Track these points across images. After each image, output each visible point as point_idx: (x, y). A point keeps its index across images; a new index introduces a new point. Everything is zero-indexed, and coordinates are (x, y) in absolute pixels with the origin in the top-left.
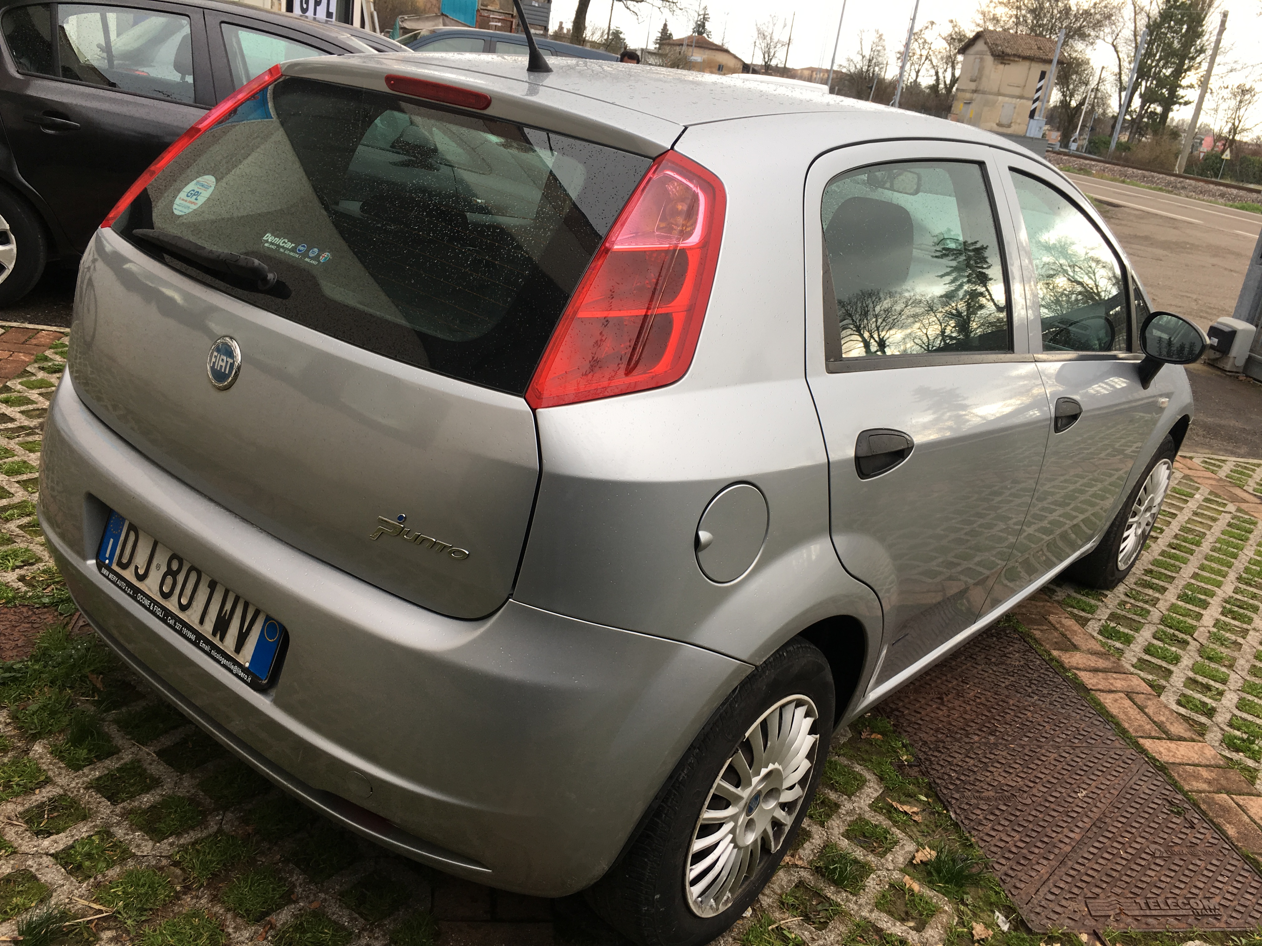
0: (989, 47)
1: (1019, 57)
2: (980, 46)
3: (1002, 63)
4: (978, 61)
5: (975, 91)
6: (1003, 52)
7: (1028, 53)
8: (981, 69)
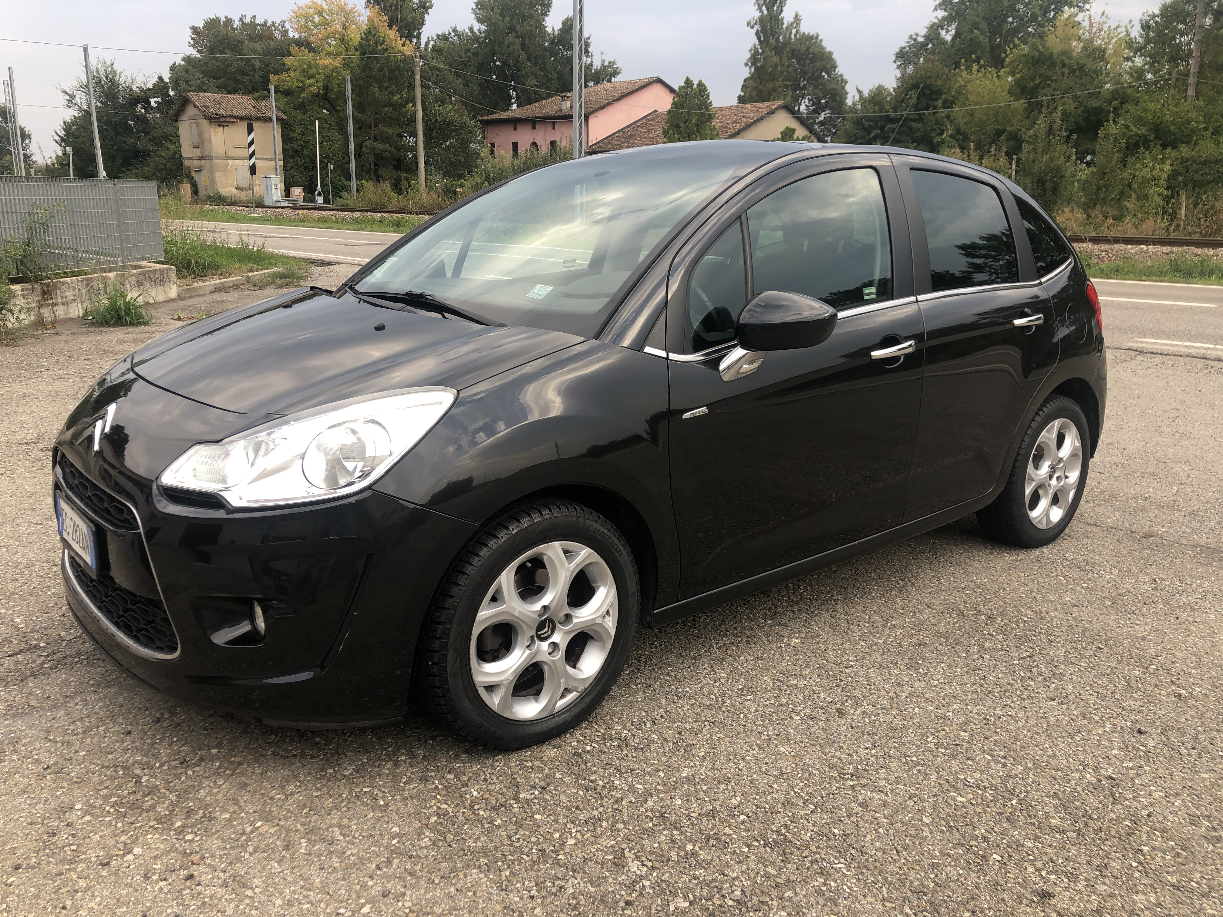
0: (200, 110)
1: (235, 117)
2: (191, 111)
3: (219, 125)
4: (194, 126)
5: (202, 158)
6: (217, 114)
7: (244, 113)
8: (200, 134)
